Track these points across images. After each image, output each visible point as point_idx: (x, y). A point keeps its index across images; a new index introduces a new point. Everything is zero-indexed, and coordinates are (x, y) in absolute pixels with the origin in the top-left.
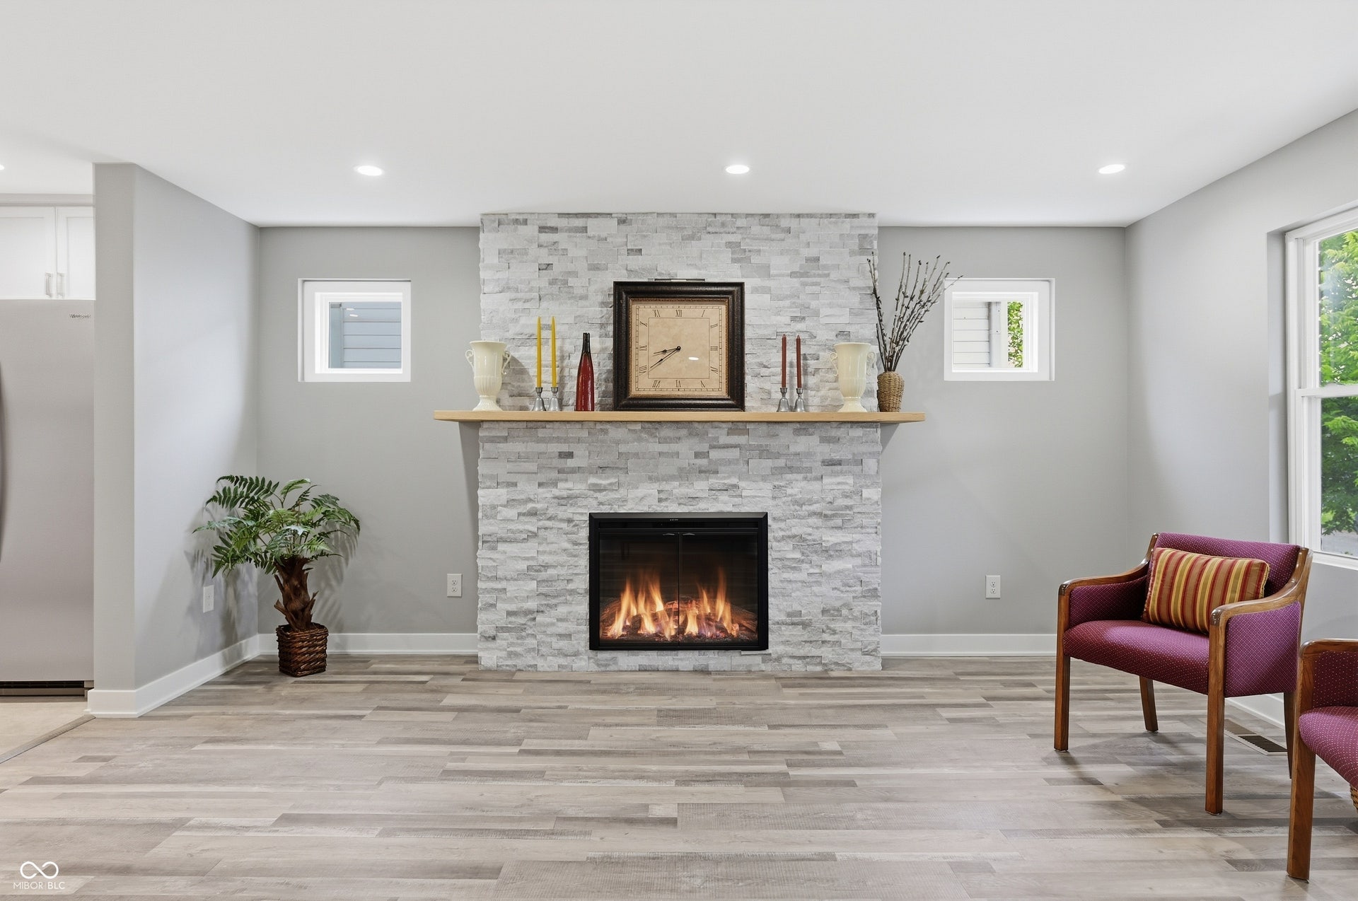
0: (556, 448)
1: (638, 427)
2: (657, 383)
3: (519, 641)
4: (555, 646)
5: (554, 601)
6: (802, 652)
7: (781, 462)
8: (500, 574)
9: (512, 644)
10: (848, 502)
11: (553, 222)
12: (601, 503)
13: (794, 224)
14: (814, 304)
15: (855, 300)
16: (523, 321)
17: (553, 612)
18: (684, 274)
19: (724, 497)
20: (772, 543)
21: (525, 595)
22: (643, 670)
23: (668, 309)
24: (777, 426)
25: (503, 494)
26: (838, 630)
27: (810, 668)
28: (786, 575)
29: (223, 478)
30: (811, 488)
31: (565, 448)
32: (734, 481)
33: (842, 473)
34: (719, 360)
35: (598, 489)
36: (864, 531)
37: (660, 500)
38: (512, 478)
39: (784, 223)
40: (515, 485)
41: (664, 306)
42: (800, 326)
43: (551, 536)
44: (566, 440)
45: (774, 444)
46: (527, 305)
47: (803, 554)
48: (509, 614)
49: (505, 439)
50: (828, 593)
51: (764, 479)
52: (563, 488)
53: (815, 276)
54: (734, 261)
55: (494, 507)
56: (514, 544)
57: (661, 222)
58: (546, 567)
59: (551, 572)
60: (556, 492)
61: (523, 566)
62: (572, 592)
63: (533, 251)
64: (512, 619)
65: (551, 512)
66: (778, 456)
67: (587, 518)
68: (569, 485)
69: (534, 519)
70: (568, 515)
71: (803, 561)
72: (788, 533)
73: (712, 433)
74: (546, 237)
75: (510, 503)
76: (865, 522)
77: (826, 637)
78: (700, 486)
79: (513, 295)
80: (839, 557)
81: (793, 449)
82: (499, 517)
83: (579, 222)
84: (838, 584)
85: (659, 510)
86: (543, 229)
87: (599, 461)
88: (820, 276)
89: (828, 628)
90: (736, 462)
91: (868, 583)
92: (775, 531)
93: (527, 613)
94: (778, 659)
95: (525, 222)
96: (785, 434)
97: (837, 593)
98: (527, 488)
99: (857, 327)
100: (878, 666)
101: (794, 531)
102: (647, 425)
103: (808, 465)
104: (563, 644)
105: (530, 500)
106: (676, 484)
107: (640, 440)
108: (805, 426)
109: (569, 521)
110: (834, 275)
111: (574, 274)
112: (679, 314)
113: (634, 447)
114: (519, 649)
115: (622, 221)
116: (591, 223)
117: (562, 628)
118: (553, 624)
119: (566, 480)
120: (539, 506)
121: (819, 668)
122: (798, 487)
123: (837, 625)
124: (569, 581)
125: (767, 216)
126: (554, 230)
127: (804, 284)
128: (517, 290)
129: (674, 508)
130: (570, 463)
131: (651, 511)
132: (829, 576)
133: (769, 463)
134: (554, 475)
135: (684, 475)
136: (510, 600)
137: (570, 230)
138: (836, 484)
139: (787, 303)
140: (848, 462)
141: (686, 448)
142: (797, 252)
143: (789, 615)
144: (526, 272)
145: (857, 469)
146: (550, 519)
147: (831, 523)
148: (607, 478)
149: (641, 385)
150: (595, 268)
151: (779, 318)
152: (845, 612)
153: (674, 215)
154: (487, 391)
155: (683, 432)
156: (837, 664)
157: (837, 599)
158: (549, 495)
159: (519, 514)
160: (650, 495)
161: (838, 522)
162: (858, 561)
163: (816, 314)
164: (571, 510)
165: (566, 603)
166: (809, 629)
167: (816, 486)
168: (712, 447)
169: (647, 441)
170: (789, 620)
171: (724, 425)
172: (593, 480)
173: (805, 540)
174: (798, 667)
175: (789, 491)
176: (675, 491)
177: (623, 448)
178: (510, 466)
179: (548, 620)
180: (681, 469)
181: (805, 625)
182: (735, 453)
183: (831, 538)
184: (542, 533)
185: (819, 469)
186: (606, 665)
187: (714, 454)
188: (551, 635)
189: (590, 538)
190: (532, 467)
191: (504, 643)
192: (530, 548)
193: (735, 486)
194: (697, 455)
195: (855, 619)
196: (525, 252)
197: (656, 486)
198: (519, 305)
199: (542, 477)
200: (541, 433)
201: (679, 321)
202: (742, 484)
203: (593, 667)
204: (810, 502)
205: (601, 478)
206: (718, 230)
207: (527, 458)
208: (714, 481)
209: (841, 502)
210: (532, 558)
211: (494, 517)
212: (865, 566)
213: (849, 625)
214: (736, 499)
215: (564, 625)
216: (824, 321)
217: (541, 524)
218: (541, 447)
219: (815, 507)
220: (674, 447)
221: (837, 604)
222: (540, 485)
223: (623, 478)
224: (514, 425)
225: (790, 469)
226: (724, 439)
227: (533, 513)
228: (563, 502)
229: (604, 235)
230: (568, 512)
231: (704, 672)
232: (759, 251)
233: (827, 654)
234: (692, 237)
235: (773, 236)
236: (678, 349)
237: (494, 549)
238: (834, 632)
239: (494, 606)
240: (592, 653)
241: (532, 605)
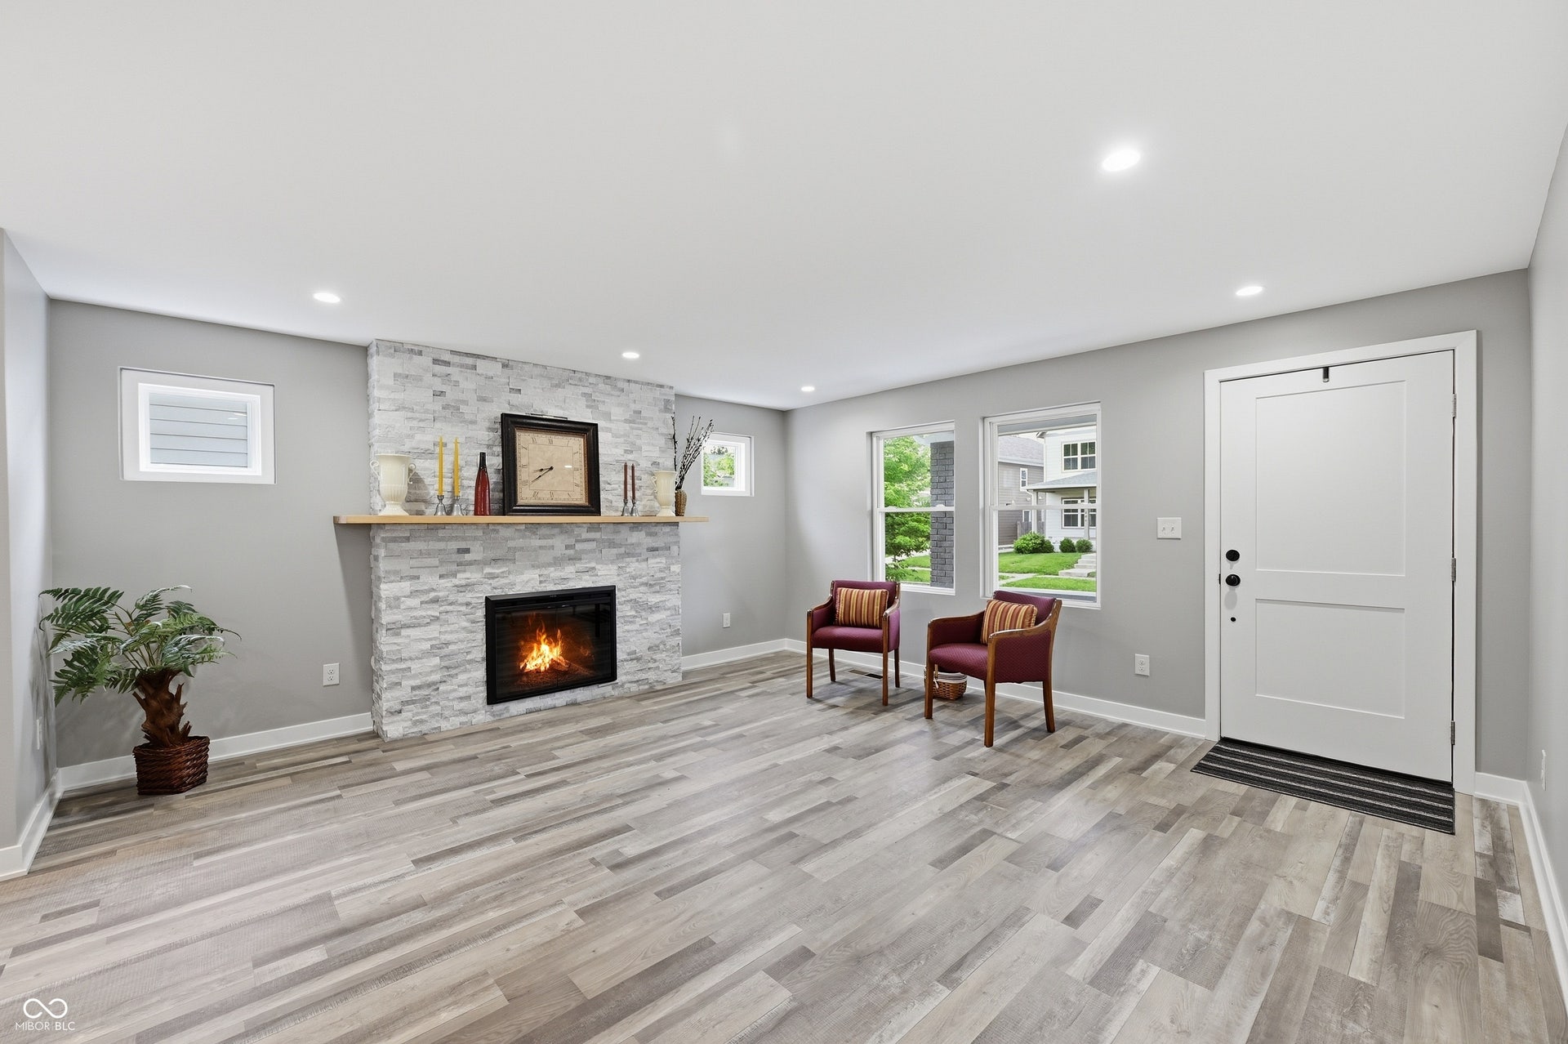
0: (454, 545)
1: (523, 527)
2: (535, 494)
3: (424, 710)
4: (456, 708)
5: (453, 672)
6: (636, 678)
7: (622, 550)
8: (404, 655)
9: (418, 714)
10: (663, 575)
11: (447, 357)
12: (495, 588)
13: (625, 385)
14: (638, 442)
15: (662, 441)
16: (418, 437)
17: (455, 681)
18: (552, 412)
19: (586, 577)
20: (618, 607)
21: (429, 669)
22: (529, 712)
23: (543, 438)
24: (619, 525)
25: (406, 586)
26: (658, 659)
27: (641, 687)
28: (626, 627)
29: (43, 593)
30: (640, 566)
31: (463, 545)
32: (593, 565)
33: (659, 556)
34: (580, 478)
35: (492, 577)
36: (671, 593)
37: (541, 582)
38: (414, 572)
39: (620, 384)
40: (418, 578)
41: (539, 435)
42: (630, 457)
43: (452, 618)
44: (464, 539)
45: (618, 538)
46: (422, 424)
47: (637, 612)
48: (413, 688)
49: (408, 539)
50: (652, 636)
51: (612, 562)
52: (462, 578)
53: (638, 423)
54: (587, 406)
55: (397, 598)
56: (418, 629)
57: (537, 371)
58: (447, 644)
59: (452, 647)
60: (456, 581)
61: (427, 646)
62: (470, 662)
63: (428, 377)
64: (417, 692)
65: (452, 598)
66: (620, 545)
67: (483, 600)
68: (468, 575)
69: (436, 606)
70: (465, 600)
71: (637, 617)
72: (628, 598)
73: (577, 531)
74: (439, 369)
75: (413, 594)
76: (673, 587)
77: (651, 665)
78: (569, 570)
79: (410, 415)
80: (658, 611)
81: (629, 541)
82: (402, 607)
83: (470, 361)
84: (657, 629)
85: (540, 590)
86: (436, 361)
87: (491, 554)
88: (641, 423)
89: (652, 659)
90: (592, 551)
91: (674, 626)
92: (620, 597)
93: (429, 685)
94: (622, 686)
95: (420, 353)
96: (624, 530)
97: (656, 635)
98: (429, 580)
99: (664, 459)
100: (680, 679)
101: (632, 597)
102: (529, 526)
103: (638, 551)
104: (464, 705)
105: (433, 590)
106: (552, 569)
107: (523, 537)
108: (636, 526)
109: (468, 604)
110: (650, 424)
111: (465, 403)
112: (551, 442)
113: (520, 542)
114: (424, 717)
115: (505, 366)
116: (480, 363)
117: (462, 692)
118: (455, 690)
119: (465, 571)
120: (441, 594)
121: (647, 687)
122: (634, 566)
123: (657, 656)
124: (468, 653)
125: (608, 378)
126: (447, 364)
127: (632, 428)
128: (412, 410)
129: (550, 587)
130: (468, 557)
131: (534, 591)
132: (652, 624)
133: (615, 551)
134: (454, 567)
135: (558, 562)
136: (415, 677)
137: (462, 366)
138: (656, 563)
139: (622, 440)
140: (663, 549)
141: (559, 543)
142: (628, 406)
143: (629, 654)
144: (421, 396)
145: (667, 552)
146: (451, 604)
147: (653, 589)
148: (499, 568)
149: (525, 496)
150: (483, 399)
151: (617, 450)
152: (661, 646)
153: (545, 367)
154: (394, 498)
155: (556, 531)
156: (657, 681)
157: (658, 639)
158: (449, 585)
159: (422, 602)
160: (533, 579)
161: (658, 588)
162: (668, 613)
163: (640, 449)
164: (470, 595)
165: (465, 671)
166: (641, 662)
167: (644, 565)
168: (577, 541)
169: (530, 538)
170: (629, 658)
171: (584, 525)
172: (488, 570)
173: (638, 602)
174: (634, 688)
175: (628, 570)
176: (552, 575)
177: (511, 544)
178: (413, 562)
179: (450, 688)
180: (555, 558)
181: (638, 659)
182: (594, 545)
183: (654, 599)
184: (443, 617)
185: (646, 554)
186: (500, 715)
187: (579, 546)
188: (453, 700)
189: (487, 616)
190: (436, 562)
191: (410, 714)
192: (433, 631)
193: (594, 568)
194: (567, 547)
195: (667, 651)
196: (419, 379)
197: (538, 571)
198: (415, 423)
199: (442, 570)
200: (441, 533)
201: (552, 447)
202: (598, 567)
203: (489, 718)
204: (641, 576)
205: (493, 568)
206: (576, 383)
207: (429, 554)
208: (580, 566)
209: (659, 575)
210: (435, 639)
211: (398, 607)
212: (672, 615)
213: (664, 655)
214: (594, 578)
215: (465, 689)
216: (645, 454)
217: (442, 609)
218: (442, 545)
219: (644, 580)
220: (550, 542)
221: (657, 642)
222: (441, 576)
223: (512, 567)
224: (416, 527)
225: (628, 555)
226: (585, 535)
227: (435, 601)
228: (460, 589)
229: (490, 374)
230: (468, 597)
231: (574, 704)
232: (604, 402)
233: (652, 676)
234: (558, 386)
235: (613, 392)
236: (551, 468)
237: (398, 634)
238: (655, 661)
239: (399, 684)
240: (488, 708)
241: (435, 677)
